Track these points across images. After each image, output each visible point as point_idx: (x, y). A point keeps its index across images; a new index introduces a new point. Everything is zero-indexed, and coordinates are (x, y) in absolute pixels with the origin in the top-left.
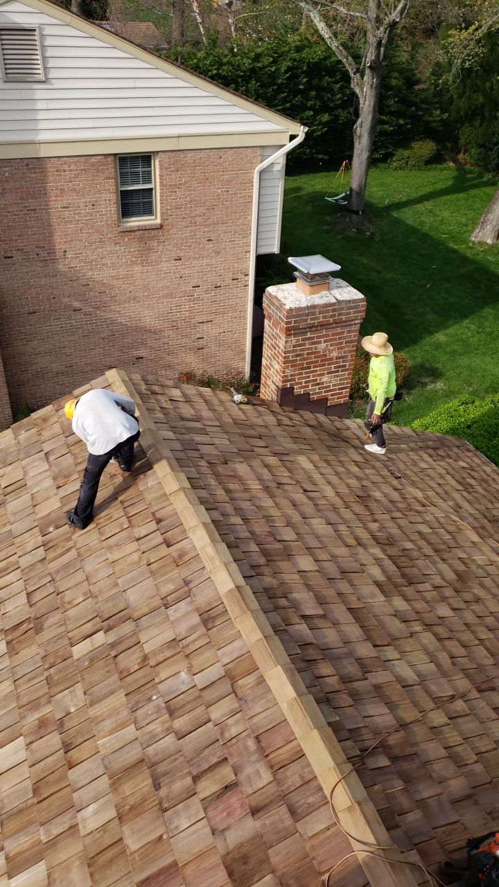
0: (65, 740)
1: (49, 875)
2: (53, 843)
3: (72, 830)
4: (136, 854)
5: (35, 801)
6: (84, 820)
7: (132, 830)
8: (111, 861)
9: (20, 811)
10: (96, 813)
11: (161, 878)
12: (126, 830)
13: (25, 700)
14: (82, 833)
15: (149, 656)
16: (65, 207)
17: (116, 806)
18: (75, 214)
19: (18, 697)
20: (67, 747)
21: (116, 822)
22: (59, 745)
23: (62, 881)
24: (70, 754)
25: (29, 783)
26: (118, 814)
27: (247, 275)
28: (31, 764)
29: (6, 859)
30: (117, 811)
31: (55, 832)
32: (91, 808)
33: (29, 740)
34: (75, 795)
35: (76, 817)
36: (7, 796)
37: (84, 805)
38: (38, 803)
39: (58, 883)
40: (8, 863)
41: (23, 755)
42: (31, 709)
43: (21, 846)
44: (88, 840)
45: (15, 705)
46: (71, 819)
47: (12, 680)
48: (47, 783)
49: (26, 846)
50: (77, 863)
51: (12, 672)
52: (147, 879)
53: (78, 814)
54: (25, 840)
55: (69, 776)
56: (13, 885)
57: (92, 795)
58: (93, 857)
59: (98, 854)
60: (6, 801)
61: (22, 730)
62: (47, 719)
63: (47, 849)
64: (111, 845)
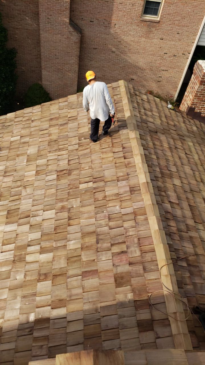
0: (70, 216)
1: (53, 258)
2: (57, 248)
3: (65, 246)
4: (84, 262)
5: (54, 232)
6: (69, 245)
7: (85, 254)
8: (75, 261)
9: (48, 234)
10: (74, 244)
11: (91, 273)
12: (83, 253)
13: (58, 198)
14: (68, 249)
15: (107, 196)
16: (121, 3)
17: (81, 244)
18: (124, 8)
19: (56, 196)
20: (70, 219)
21: (80, 249)
22: (67, 217)
23: (57, 261)
24: (70, 221)
25: (53, 226)
26: (81, 247)
27: (190, 53)
28: (56, 220)
29: (40, 248)
30: (81, 246)
31: (59, 245)
32: (73, 242)
33: (57, 212)
34: (68, 235)
35: (67, 243)
36: (45, 228)
37: (71, 240)
38: (55, 233)
39: (56, 261)
40: (41, 249)
41: (54, 216)
42: (60, 201)
43: (46, 246)
44: (69, 252)
45: (55, 198)
46: (65, 243)
47: (56, 189)
48: (60, 228)
49: (48, 246)
50: (64, 258)
51: (56, 186)
52: (86, 271)
53: (68, 242)
54: (48, 244)
55: (68, 228)
56: (41, 257)
57: (74, 237)
58: (69, 258)
59: (71, 257)
60: (44, 229)
61: (55, 208)
62: (65, 207)
63: (55, 249)
64: (77, 256)
